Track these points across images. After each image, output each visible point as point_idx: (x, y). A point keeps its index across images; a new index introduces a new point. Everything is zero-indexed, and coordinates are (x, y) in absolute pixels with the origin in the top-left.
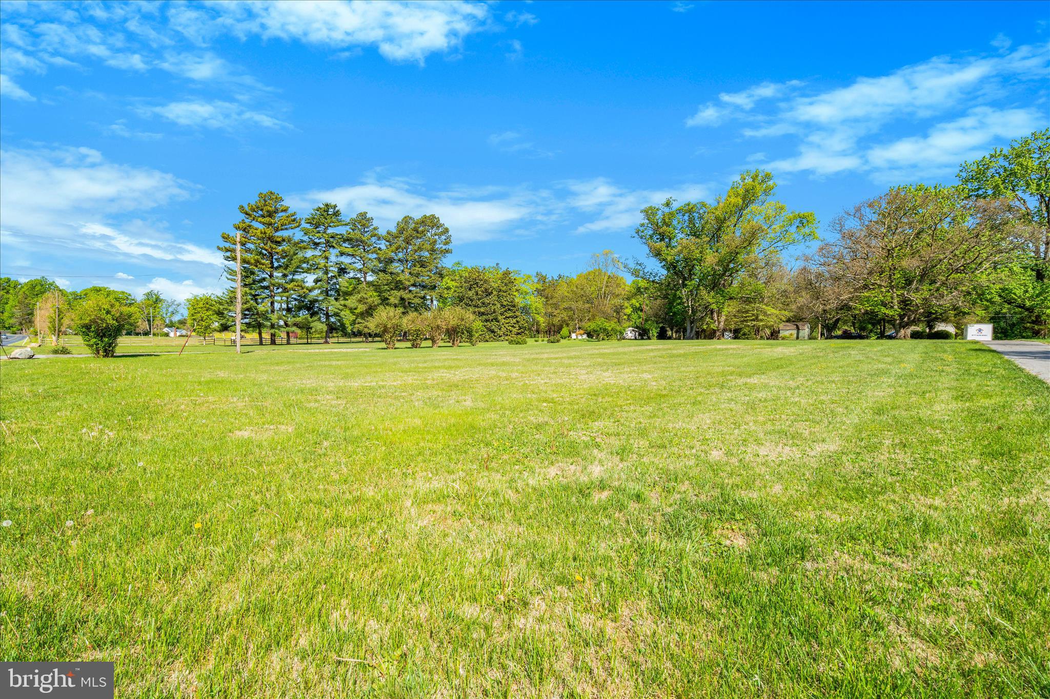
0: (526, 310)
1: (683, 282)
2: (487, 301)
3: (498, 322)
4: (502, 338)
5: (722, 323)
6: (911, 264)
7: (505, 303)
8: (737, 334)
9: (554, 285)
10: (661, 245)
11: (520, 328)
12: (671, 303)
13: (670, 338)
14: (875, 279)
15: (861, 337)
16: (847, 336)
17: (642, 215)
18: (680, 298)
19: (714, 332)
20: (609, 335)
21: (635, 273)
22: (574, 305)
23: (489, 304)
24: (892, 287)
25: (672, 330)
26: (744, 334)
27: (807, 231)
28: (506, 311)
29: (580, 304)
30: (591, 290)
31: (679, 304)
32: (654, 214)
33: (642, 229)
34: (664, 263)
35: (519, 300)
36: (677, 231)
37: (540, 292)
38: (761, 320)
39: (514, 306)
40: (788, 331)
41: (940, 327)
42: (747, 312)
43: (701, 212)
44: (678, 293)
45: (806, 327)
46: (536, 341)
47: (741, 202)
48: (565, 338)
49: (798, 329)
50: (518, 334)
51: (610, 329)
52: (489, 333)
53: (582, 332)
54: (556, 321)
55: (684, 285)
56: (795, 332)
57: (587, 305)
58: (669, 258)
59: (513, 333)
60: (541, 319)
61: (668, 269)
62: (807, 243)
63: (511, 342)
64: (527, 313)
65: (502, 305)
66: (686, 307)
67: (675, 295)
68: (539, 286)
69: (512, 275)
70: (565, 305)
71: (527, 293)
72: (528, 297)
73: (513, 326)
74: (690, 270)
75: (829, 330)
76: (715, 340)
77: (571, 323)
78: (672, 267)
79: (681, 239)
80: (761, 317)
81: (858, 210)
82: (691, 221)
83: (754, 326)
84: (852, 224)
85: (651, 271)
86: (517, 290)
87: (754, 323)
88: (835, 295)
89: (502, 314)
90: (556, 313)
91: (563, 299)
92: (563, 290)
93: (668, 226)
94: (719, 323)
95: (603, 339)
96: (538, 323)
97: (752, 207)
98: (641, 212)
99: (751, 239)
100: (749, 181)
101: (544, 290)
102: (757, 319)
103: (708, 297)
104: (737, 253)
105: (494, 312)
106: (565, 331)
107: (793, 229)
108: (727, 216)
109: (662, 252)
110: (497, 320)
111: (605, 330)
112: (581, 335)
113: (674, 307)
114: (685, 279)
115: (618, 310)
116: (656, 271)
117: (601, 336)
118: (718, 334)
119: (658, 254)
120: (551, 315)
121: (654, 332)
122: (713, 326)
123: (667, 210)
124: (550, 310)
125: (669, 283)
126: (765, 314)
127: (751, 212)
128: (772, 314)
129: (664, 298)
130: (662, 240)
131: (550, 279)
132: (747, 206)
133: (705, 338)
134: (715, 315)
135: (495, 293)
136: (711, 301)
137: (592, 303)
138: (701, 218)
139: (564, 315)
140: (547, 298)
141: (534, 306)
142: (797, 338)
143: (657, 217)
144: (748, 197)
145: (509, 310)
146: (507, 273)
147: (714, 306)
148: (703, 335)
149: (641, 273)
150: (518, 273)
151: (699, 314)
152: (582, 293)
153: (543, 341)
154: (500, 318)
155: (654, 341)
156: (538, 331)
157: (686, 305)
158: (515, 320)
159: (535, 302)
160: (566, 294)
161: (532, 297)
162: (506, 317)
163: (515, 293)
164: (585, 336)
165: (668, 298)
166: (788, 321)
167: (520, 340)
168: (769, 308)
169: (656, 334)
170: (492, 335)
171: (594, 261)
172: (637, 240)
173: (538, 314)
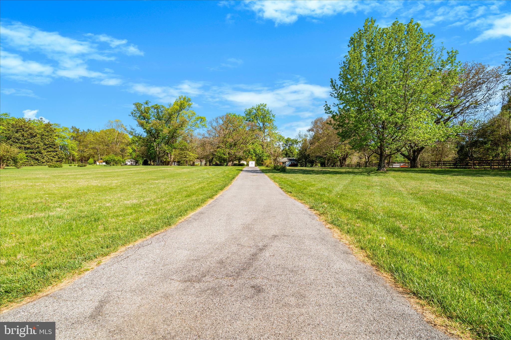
0: (64, 148)
1: (154, 140)
2: (31, 140)
3: (42, 154)
4: (45, 164)
5: (172, 159)
6: (230, 140)
7: (47, 143)
8: (179, 163)
9: (84, 134)
10: (144, 121)
11: (59, 158)
12: (149, 149)
13: (150, 165)
14: (221, 145)
15: (221, 165)
16: (217, 165)
17: (134, 106)
18: (153, 147)
19: (169, 162)
20: (116, 163)
21: (131, 133)
22: (97, 146)
23: (34, 142)
24: (226, 148)
25: (150, 161)
26: (181, 164)
27: (203, 124)
28: (48, 148)
29: (101, 147)
30: (107, 139)
31: (153, 149)
32: (140, 107)
33: (134, 112)
34: (145, 130)
35: (58, 141)
36: (151, 116)
37: (74, 138)
38: (188, 158)
39: (54, 145)
40: (197, 163)
41: (242, 162)
42: (182, 154)
43: (162, 109)
44: (152, 144)
45: (204, 161)
46: (70, 166)
47: (178, 108)
48: (91, 164)
49: (201, 162)
50: (57, 161)
51: (117, 160)
52: (34, 160)
53: (102, 161)
54: (86, 154)
55: (155, 141)
56: (200, 163)
57: (105, 147)
58: (147, 128)
59: (53, 161)
60: (76, 154)
61: (147, 133)
62: (203, 129)
63: (50, 166)
64: (65, 149)
65: (45, 144)
66: (156, 151)
67: (151, 145)
68: (74, 135)
69: (53, 126)
70: (92, 146)
71: (64, 138)
72: (65, 140)
73: (53, 157)
74: (158, 135)
75: (210, 162)
76: (169, 166)
77: (96, 156)
78: (149, 132)
79: (153, 120)
80: (187, 157)
81: (217, 119)
82: (158, 112)
83: (185, 160)
84: (215, 124)
85: (138, 133)
86: (56, 136)
87: (185, 159)
88: (209, 149)
89: (44, 149)
90: (86, 150)
91: (91, 143)
92: (90, 138)
93: (147, 113)
94: (171, 158)
95: (113, 165)
96: (73, 155)
97: (184, 111)
98: (134, 104)
99: (182, 125)
100: (182, 100)
101: (77, 137)
102: (186, 157)
103: (166, 148)
104: (177, 130)
105: (38, 147)
106: (91, 160)
107: (199, 122)
108: (173, 113)
109: (144, 125)
110: (40, 153)
111: (114, 160)
112: (102, 163)
113: (150, 151)
114: (156, 138)
115: (123, 150)
116: (141, 133)
117: (112, 163)
118: (170, 163)
119: (142, 125)
120: (83, 151)
121: (141, 162)
122: (169, 160)
123: (146, 106)
124: (82, 148)
125: (148, 140)
126: (189, 156)
127: (183, 113)
128: (192, 155)
129: (146, 146)
130: (144, 119)
131: (82, 131)
132: (182, 110)
133: (166, 165)
134: (169, 155)
135: (38, 136)
136: (167, 149)
137: (109, 146)
138: (162, 112)
139: (91, 151)
140: (79, 141)
141: (70, 145)
142: (201, 165)
143: (142, 108)
144: (182, 107)
145: (50, 147)
146: (48, 125)
147: (167, 151)
148: (165, 164)
149: (134, 133)
150: (58, 125)
151: (161, 154)
152: (103, 140)
153: (75, 165)
154: (43, 151)
155: (141, 166)
156: (73, 160)
157: (156, 150)
158: (55, 153)
159: (71, 144)
160: (93, 140)
161: (69, 141)
162: (48, 151)
163: (55, 137)
164: (104, 164)
165: (147, 146)
166: (198, 158)
167: (57, 165)
168: (190, 153)
169: (142, 163)
170: (37, 162)
171: (110, 125)
172: (131, 117)
173: (73, 150)
